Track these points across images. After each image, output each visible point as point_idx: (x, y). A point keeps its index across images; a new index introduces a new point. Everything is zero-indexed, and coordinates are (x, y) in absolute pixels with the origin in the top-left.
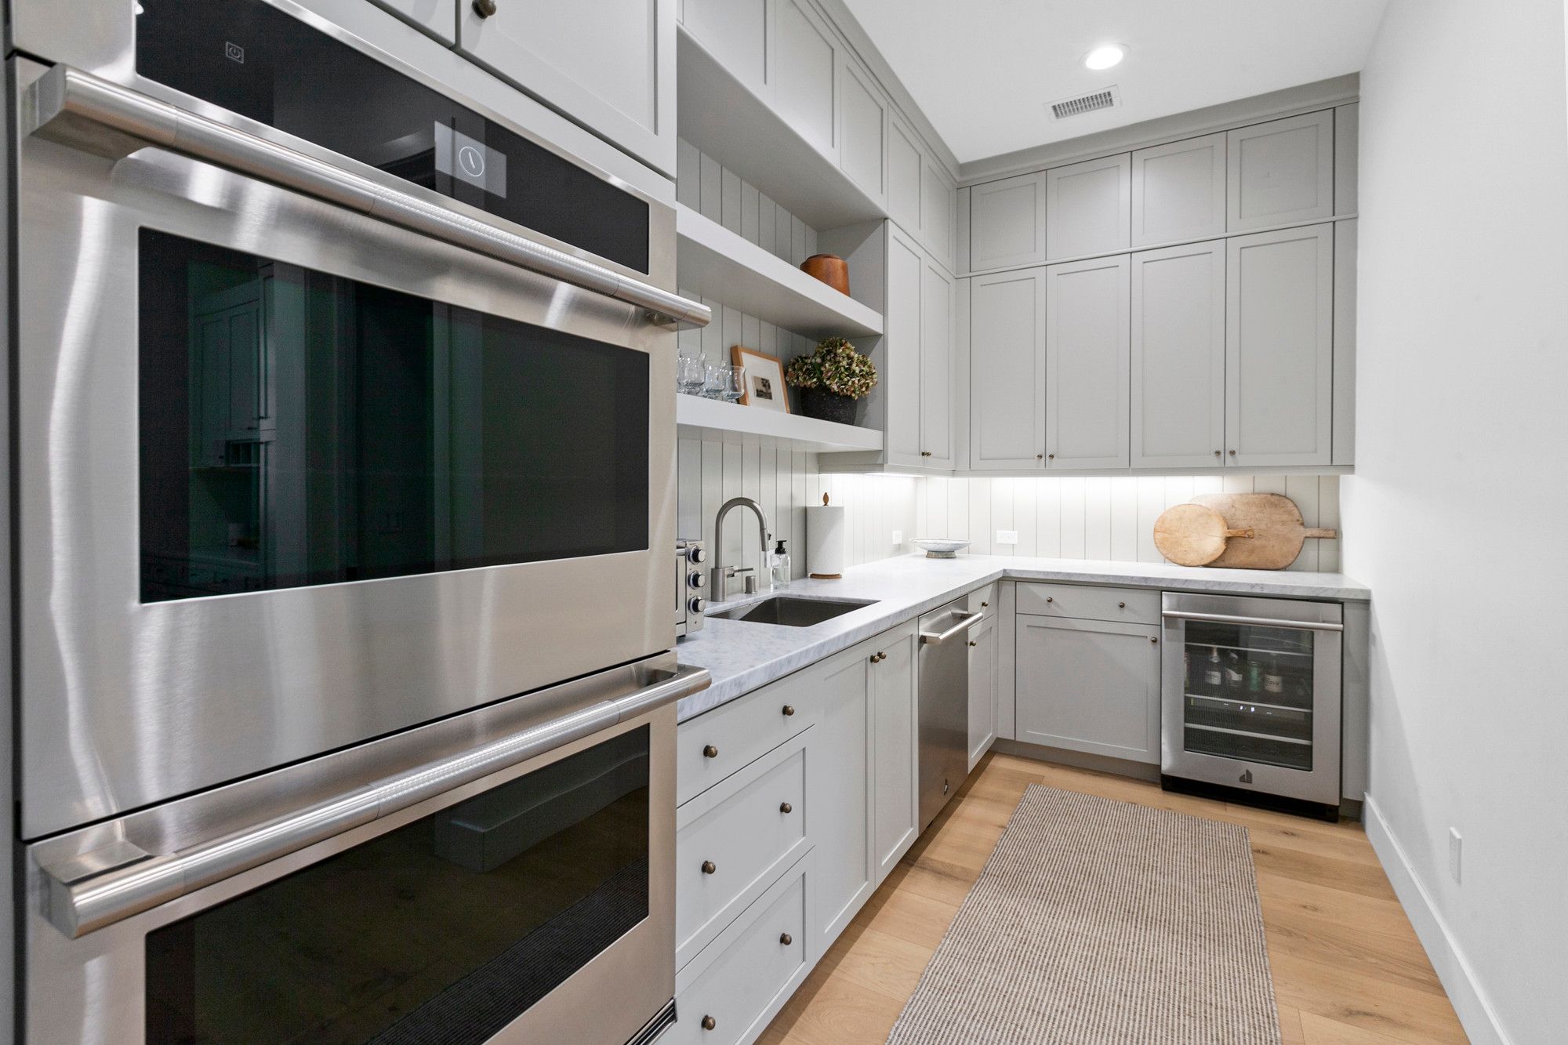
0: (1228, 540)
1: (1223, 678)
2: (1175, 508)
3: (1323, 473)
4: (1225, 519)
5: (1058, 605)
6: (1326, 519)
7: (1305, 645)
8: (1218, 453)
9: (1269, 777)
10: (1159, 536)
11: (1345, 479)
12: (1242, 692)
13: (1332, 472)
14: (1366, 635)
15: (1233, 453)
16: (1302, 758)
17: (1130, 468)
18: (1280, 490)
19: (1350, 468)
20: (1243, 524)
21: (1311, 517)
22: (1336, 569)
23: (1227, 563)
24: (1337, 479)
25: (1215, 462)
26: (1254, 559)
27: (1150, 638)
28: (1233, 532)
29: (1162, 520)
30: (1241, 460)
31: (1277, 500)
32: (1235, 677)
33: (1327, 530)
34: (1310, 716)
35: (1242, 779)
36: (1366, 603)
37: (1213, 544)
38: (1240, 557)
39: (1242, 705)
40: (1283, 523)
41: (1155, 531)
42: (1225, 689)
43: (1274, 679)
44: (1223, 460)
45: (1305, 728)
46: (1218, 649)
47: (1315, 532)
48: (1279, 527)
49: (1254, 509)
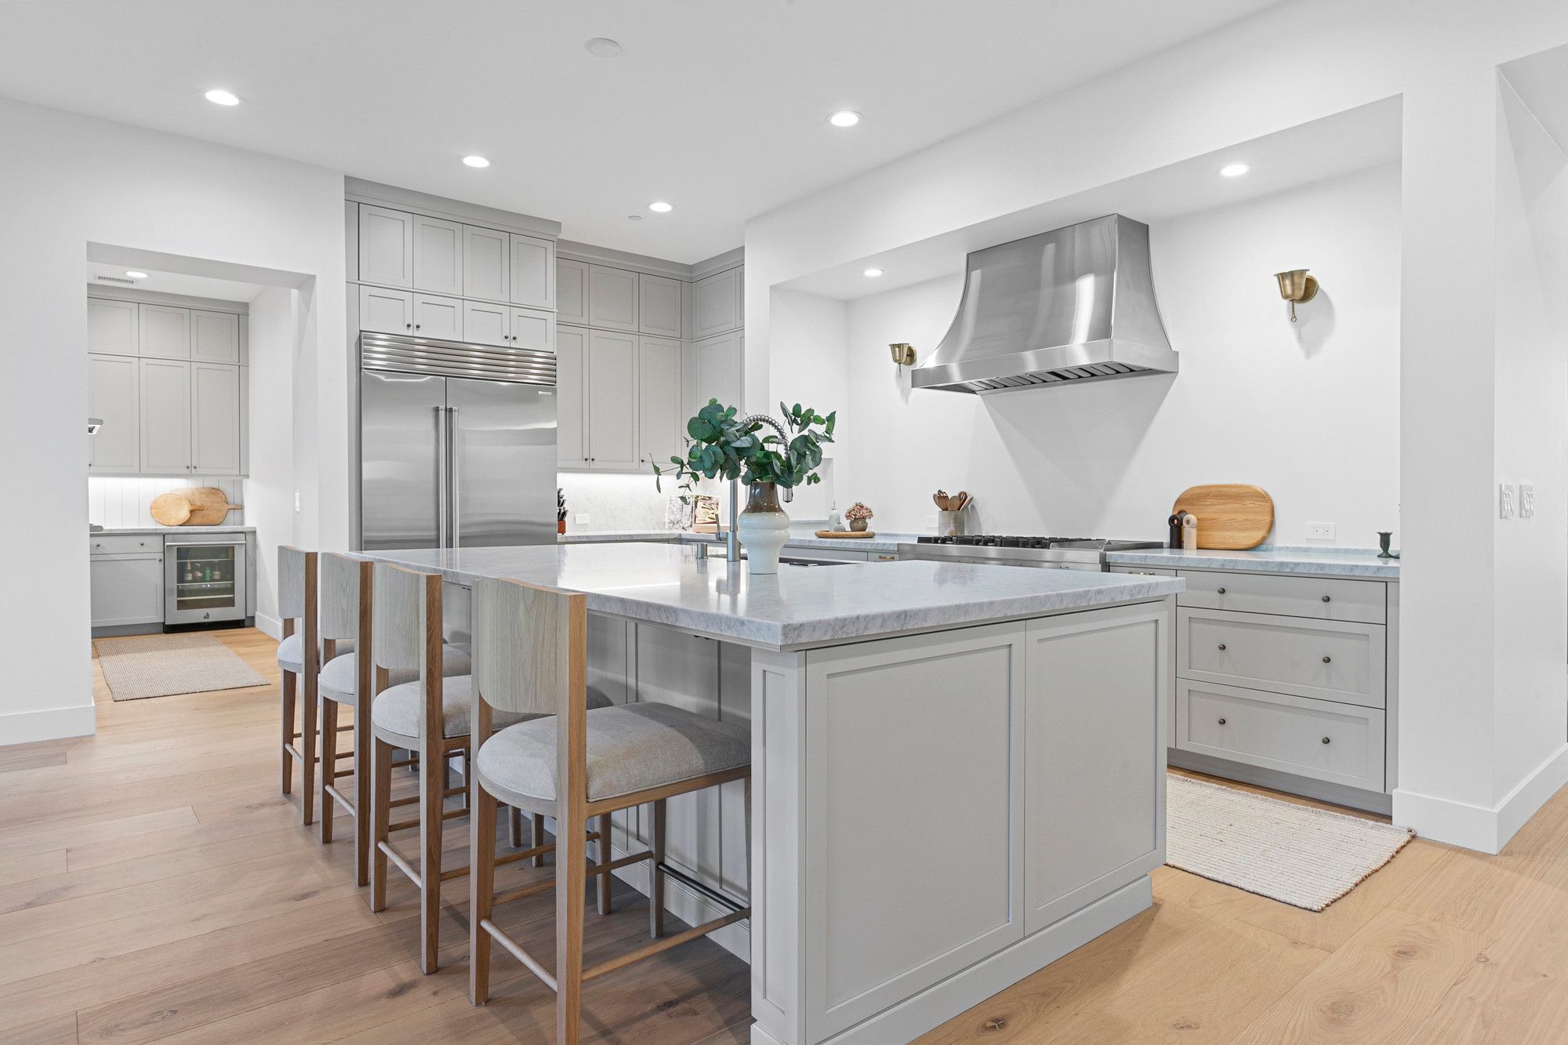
0: (192, 512)
1: (193, 576)
2: (162, 496)
3: (235, 478)
4: (190, 501)
5: (103, 548)
6: (237, 502)
7: (230, 554)
8: (188, 467)
9: (217, 614)
10: (153, 511)
11: (245, 481)
12: (203, 579)
13: (239, 478)
14: (255, 545)
15: (195, 467)
16: (230, 603)
17: (140, 474)
18: (215, 485)
19: (247, 476)
20: (199, 504)
21: (230, 500)
22: (242, 523)
23: (191, 523)
24: (242, 481)
25: (186, 471)
26: (204, 521)
27: (158, 559)
28: (194, 508)
29: (155, 502)
30: (200, 471)
31: (215, 491)
32: (199, 574)
33: (237, 505)
34: (233, 584)
35: (205, 618)
36: (254, 532)
37: (184, 514)
38: (197, 520)
39: (203, 585)
40: (218, 503)
41: (151, 508)
42: (194, 580)
43: (217, 573)
44: (190, 471)
45: (232, 590)
46: (191, 563)
47: (233, 506)
48: (216, 504)
49: (204, 496)
